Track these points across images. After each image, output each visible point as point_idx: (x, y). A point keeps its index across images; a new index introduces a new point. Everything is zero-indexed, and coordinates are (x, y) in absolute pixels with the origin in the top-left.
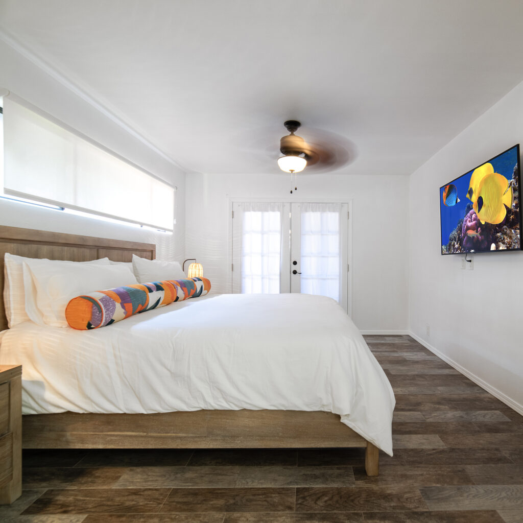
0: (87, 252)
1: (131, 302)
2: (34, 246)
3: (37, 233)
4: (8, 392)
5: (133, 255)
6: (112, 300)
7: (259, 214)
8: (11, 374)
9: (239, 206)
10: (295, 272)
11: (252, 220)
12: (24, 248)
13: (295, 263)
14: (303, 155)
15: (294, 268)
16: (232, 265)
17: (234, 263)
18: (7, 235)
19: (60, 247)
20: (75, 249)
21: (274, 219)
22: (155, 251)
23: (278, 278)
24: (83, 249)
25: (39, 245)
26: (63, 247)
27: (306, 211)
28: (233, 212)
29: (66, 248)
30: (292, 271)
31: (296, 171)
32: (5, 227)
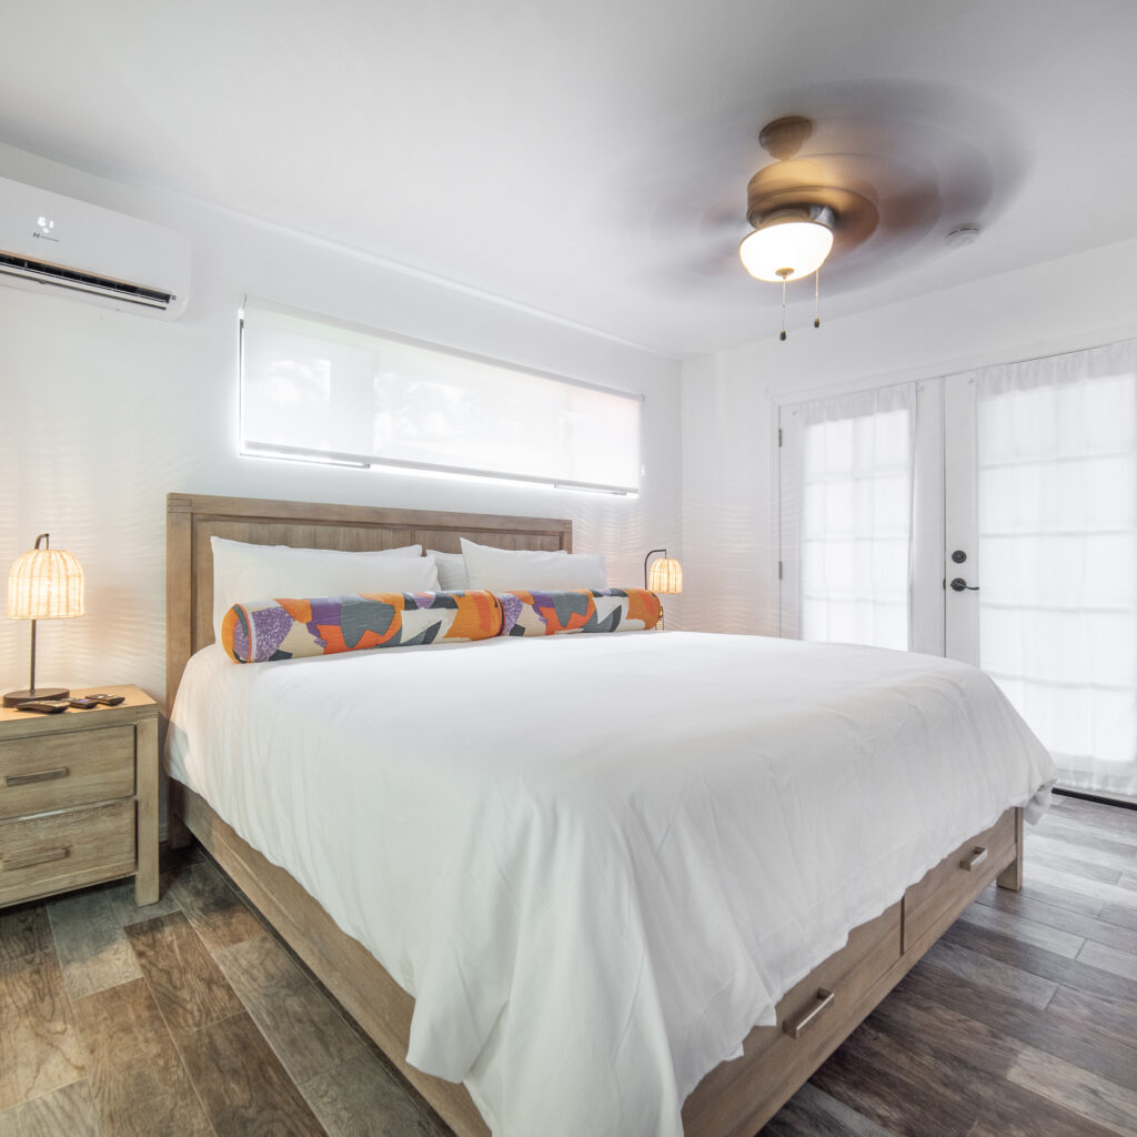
0: (388, 535)
1: (339, 624)
2: (280, 527)
3: (285, 505)
4: (132, 738)
5: (462, 539)
6: (287, 615)
7: (846, 425)
8: (138, 713)
9: (794, 413)
10: (959, 585)
11: (828, 443)
12: (262, 530)
13: (959, 557)
14: (824, 215)
15: (956, 571)
16: (780, 564)
17: (782, 560)
18: (230, 511)
19: (330, 528)
20: (362, 531)
21: (890, 432)
22: (570, 533)
23: (903, 598)
24: (380, 531)
25: (289, 526)
26: (337, 528)
27: (997, 391)
28: (780, 431)
29: (342, 529)
30: (948, 583)
31: (800, 273)
32: (229, 498)
